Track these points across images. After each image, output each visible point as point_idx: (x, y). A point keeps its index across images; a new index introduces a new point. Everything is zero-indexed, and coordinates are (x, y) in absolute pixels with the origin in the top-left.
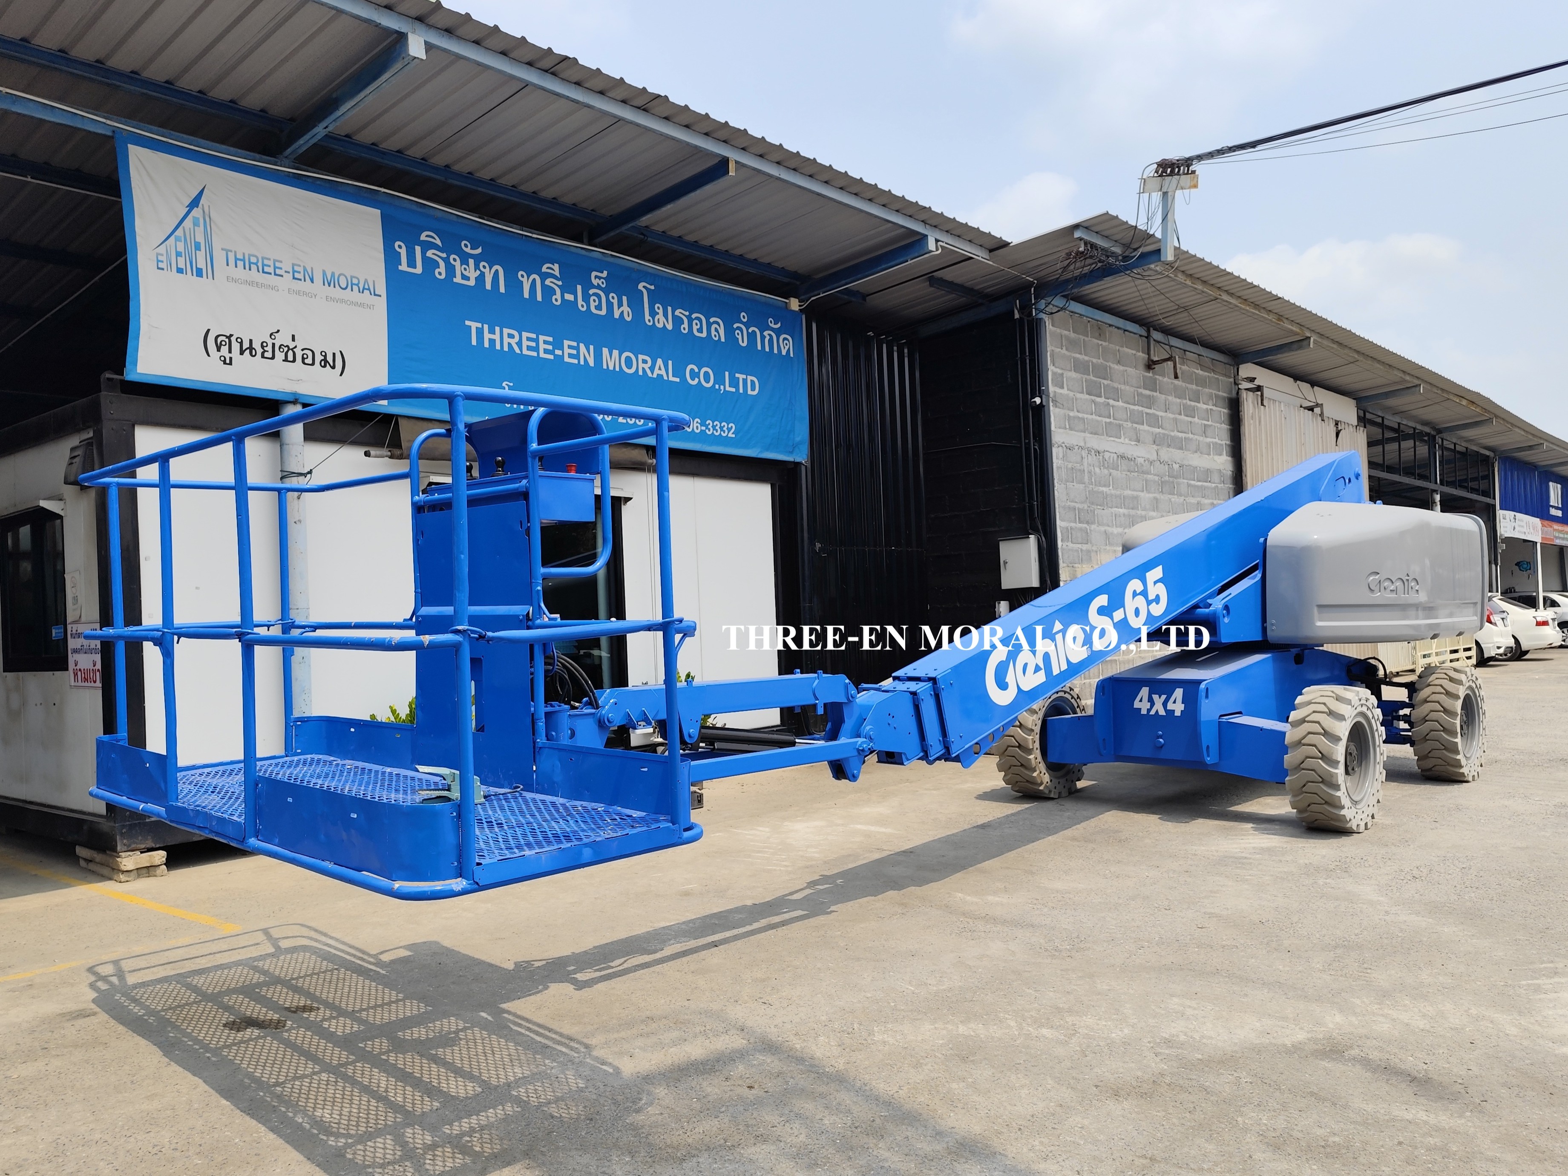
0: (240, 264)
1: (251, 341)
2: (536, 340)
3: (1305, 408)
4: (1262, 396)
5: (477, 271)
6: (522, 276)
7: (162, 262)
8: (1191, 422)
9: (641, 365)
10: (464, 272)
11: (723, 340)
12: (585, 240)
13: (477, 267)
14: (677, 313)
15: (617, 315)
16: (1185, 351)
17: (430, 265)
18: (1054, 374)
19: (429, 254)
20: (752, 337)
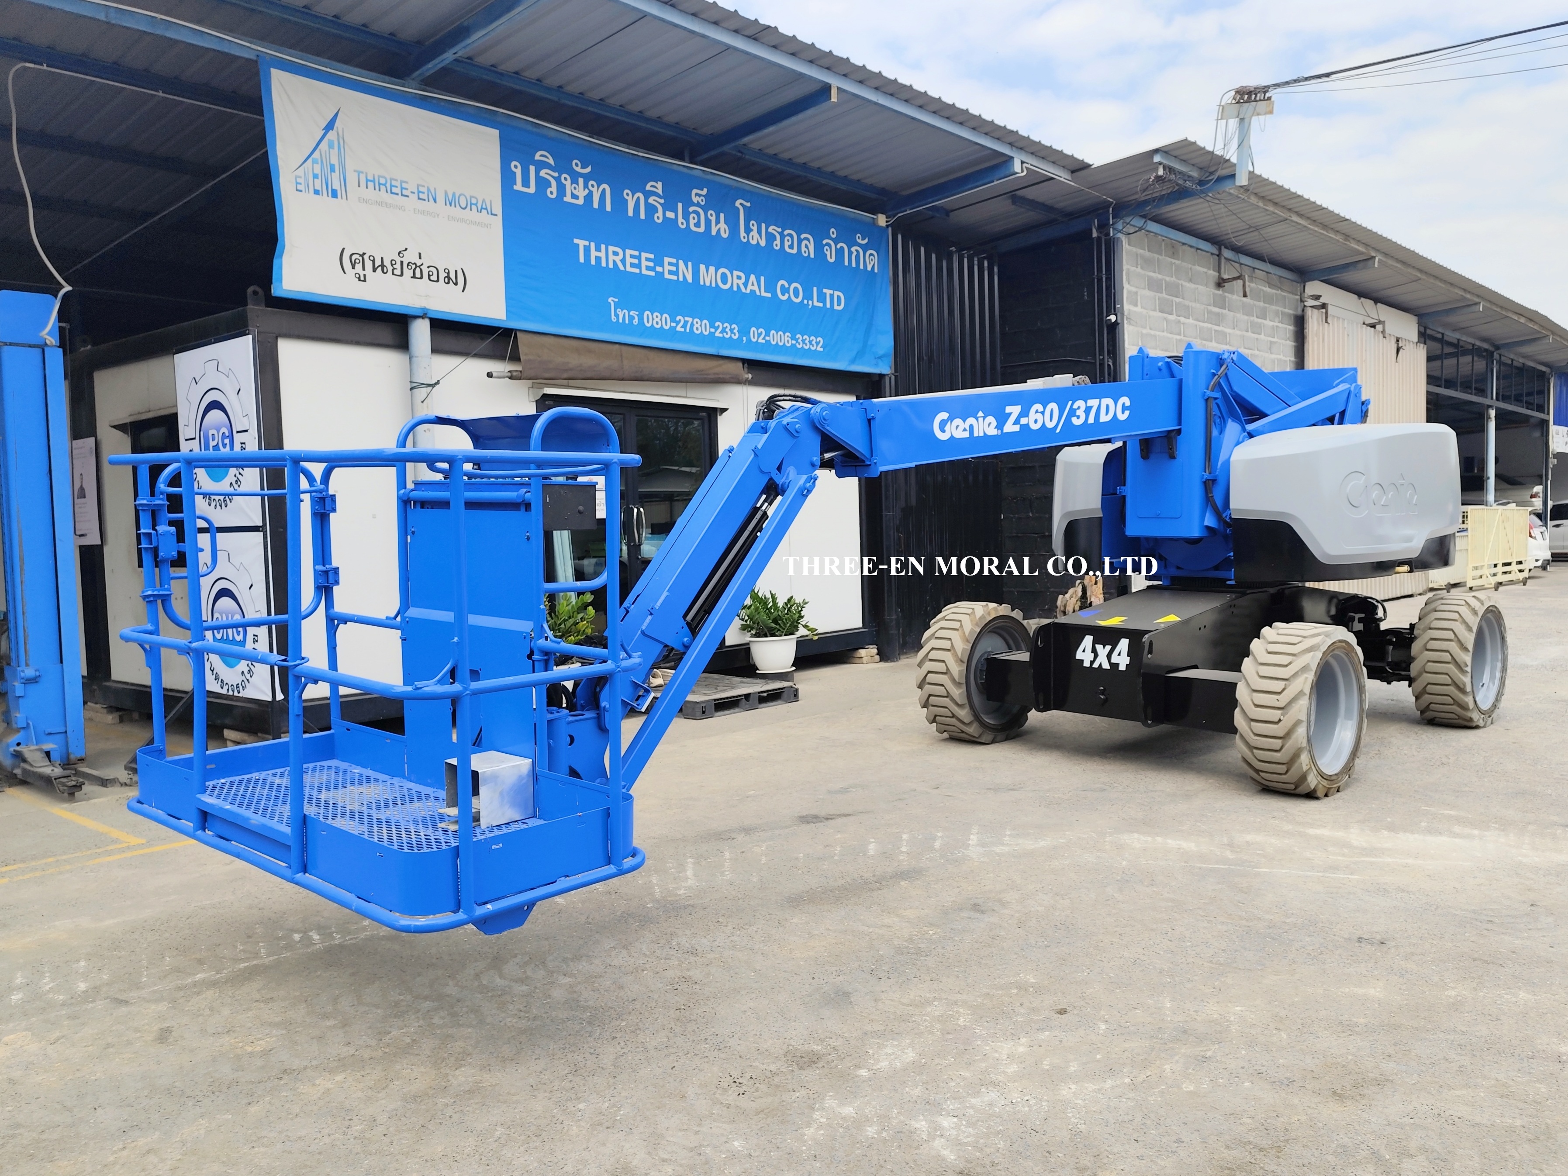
0: (371, 185)
1: (382, 258)
2: (639, 258)
3: (1368, 325)
4: (1327, 313)
5: (586, 190)
6: (628, 194)
7: (300, 184)
8: (1257, 339)
9: (736, 281)
10: (574, 192)
11: (812, 256)
12: (687, 158)
13: (586, 186)
14: (770, 229)
15: (714, 233)
16: (1254, 268)
17: (542, 184)
18: (1129, 292)
19: (543, 173)
20: (839, 252)
